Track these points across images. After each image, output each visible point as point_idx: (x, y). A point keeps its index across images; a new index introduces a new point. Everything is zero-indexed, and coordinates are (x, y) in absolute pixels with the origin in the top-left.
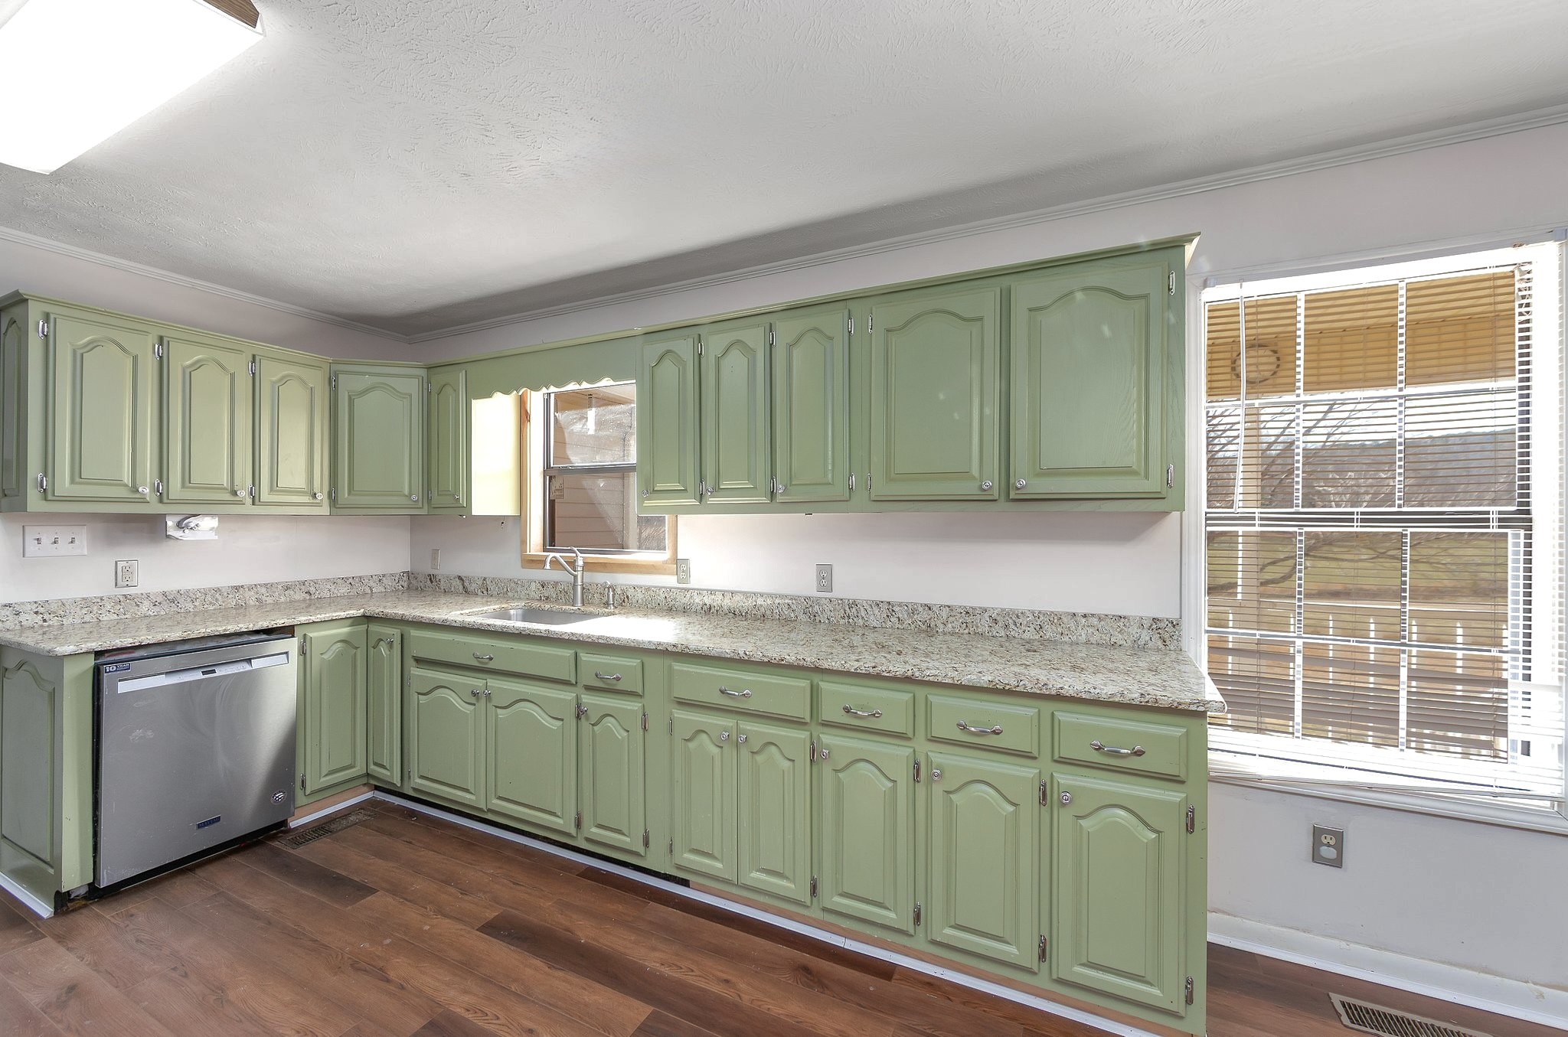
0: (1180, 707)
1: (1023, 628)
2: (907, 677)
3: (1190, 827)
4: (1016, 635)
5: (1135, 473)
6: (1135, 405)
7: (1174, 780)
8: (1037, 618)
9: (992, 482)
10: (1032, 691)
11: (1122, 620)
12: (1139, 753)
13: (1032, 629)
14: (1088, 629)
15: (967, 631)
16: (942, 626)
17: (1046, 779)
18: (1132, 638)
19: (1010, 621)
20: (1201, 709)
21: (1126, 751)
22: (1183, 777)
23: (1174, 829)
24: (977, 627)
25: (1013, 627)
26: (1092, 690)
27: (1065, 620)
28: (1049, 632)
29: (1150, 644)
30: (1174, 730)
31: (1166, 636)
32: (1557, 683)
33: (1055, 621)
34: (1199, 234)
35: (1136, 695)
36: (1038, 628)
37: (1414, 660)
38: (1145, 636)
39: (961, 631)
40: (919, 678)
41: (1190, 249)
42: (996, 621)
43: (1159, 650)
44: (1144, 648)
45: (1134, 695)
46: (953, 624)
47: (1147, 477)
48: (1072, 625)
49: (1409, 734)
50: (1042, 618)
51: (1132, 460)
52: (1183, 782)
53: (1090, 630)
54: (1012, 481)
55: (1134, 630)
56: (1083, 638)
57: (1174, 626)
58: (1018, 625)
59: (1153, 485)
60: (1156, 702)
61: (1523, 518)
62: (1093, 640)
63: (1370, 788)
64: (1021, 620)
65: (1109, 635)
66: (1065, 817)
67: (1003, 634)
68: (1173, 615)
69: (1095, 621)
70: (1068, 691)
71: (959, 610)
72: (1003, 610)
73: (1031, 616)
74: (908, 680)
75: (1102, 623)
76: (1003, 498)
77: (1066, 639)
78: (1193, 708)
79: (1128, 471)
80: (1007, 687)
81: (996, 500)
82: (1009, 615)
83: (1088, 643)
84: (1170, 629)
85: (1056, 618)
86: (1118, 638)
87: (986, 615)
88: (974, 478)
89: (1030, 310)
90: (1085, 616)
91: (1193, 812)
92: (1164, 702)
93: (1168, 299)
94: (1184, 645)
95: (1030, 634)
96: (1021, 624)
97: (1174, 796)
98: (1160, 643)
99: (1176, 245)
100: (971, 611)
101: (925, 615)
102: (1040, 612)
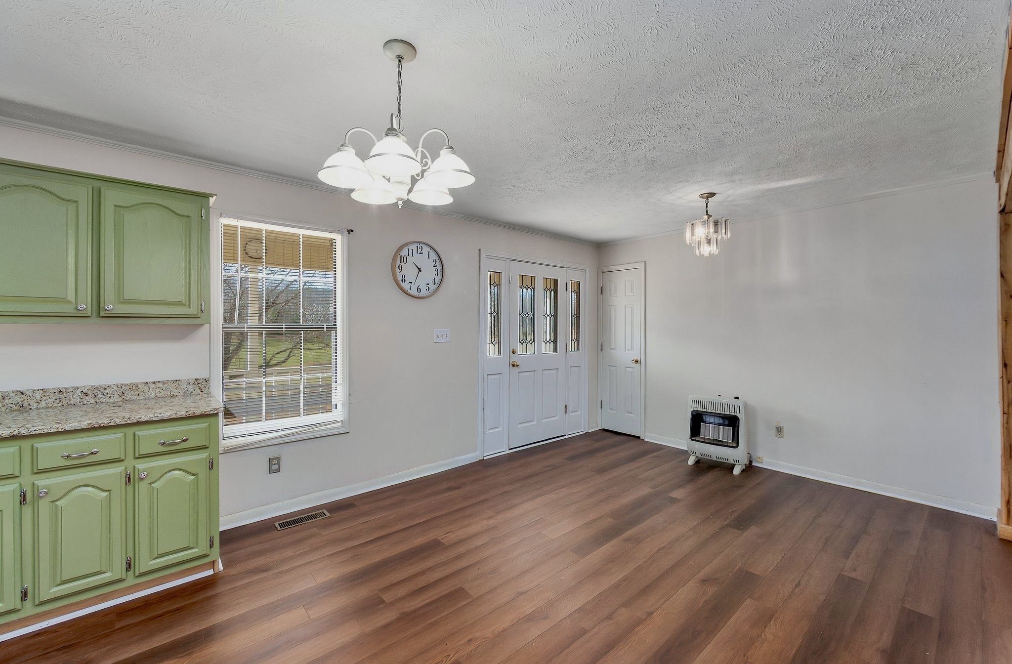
0: (206, 413)
1: (109, 395)
2: (13, 436)
3: (211, 467)
4: (104, 401)
5: (184, 305)
6: (183, 270)
7: (204, 448)
8: (120, 388)
9: (86, 304)
10: (120, 423)
11: (178, 382)
12: (186, 440)
13: (116, 395)
14: (156, 390)
15: (60, 404)
16: (35, 404)
17: (130, 470)
18: (183, 391)
19: (99, 393)
20: (216, 412)
21: (178, 441)
22: (207, 445)
23: (203, 471)
24: (70, 400)
25: (102, 396)
26: (159, 415)
27: (140, 386)
28: (129, 395)
29: (194, 392)
30: (202, 425)
31: (202, 387)
32: (342, 383)
33: (134, 388)
34: (216, 195)
35: (184, 413)
36: (121, 394)
37: (305, 381)
38: (191, 388)
39: (55, 405)
40: (25, 434)
41: (212, 200)
42: (86, 394)
43: (198, 394)
44: (191, 394)
45: (183, 413)
46: (47, 401)
47: (190, 307)
48: (146, 389)
49: (304, 410)
50: (124, 388)
51: (181, 298)
52: (208, 448)
53: (157, 390)
54: (102, 305)
55: (185, 387)
56: (153, 395)
57: (206, 381)
58: (105, 394)
59: (194, 311)
60: (194, 414)
61: (334, 327)
62: (159, 395)
63: (289, 435)
64: (107, 391)
65: (169, 391)
66: (143, 486)
67: (93, 401)
68: (206, 376)
69: (160, 385)
70: (144, 418)
71: (53, 391)
72: (92, 386)
73: (116, 388)
74: (13, 437)
75: (165, 385)
76: (94, 314)
77: (142, 397)
78: (212, 412)
79: (179, 304)
80: (102, 425)
81: (89, 317)
82: (97, 389)
83: (156, 397)
84: (204, 383)
85: (134, 387)
86: (175, 392)
87: (78, 392)
88: (70, 302)
89: (116, 206)
90: (154, 383)
91: (213, 460)
92: (198, 413)
93: (201, 222)
94: (212, 390)
95: (116, 398)
96: (107, 393)
97: (203, 455)
98: (199, 391)
99: (206, 196)
100: (64, 390)
101: (18, 399)
102: (122, 385)
